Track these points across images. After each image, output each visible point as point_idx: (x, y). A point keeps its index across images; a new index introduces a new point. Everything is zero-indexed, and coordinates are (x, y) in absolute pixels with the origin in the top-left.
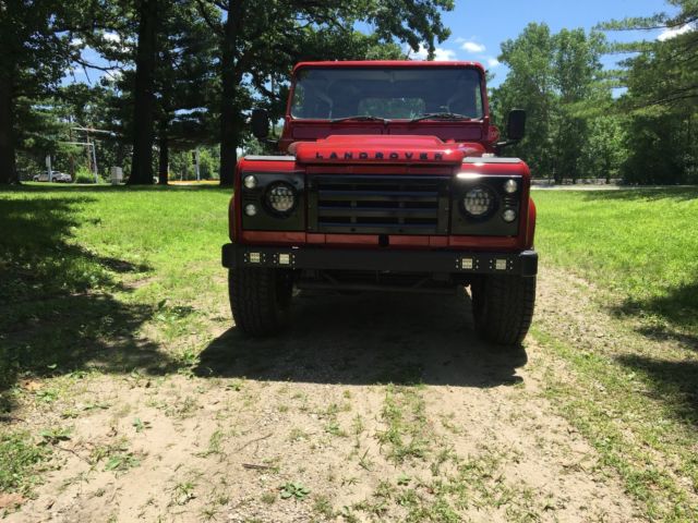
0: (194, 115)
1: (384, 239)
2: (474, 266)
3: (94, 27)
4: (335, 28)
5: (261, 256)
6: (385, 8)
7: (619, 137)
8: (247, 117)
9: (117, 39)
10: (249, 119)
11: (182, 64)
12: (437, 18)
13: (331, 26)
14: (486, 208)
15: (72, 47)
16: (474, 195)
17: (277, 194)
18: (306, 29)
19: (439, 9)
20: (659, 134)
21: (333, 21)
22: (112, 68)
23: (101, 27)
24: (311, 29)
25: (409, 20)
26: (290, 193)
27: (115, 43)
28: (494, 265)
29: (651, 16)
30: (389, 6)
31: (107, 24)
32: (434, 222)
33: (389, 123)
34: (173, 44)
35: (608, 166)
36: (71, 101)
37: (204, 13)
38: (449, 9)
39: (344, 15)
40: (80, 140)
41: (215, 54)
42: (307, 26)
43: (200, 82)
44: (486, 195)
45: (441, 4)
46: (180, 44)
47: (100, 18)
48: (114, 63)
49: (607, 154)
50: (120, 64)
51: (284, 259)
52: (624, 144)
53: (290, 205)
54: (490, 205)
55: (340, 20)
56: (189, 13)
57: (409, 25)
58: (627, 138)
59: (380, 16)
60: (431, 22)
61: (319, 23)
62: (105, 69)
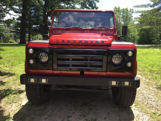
0: (37, 27)
1: (82, 73)
2: (116, 84)
3: (12, 5)
4: (71, 6)
5: (35, 80)
6: (83, 1)
7: (137, 33)
8: (49, 27)
9: (18, 8)
10: (50, 28)
11: (34, 15)
12: (95, 4)
13: (70, 6)
14: (120, 61)
15: (7, 10)
16: (116, 57)
17: (42, 55)
18: (64, 7)
19: (96, 2)
20: (146, 33)
21: (71, 4)
22: (17, 15)
23: (14, 5)
24: (65, 6)
25: (89, 5)
26: (47, 55)
27: (18, 9)
28: (124, 84)
29: (147, 4)
30: (84, 1)
31: (16, 5)
32: (101, 66)
33: (84, 29)
34: (32, 10)
35: (134, 40)
36: (6, 23)
37: (39, 2)
38: (98, 2)
39: (73, 3)
40: (10, 33)
41: (42, 12)
42: (64, 6)
43: (38, 19)
44: (120, 57)
45: (96, 1)
46: (34, 9)
47: (14, 3)
48: (17, 14)
49: (134, 37)
50: (19, 14)
51: (44, 81)
52: (138, 35)
53: (47, 60)
54: (122, 60)
55: (72, 4)
56: (36, 2)
57: (88, 6)
58: (139, 33)
59: (82, 3)
60: (94, 5)
61: (67, 5)
62: (15, 15)
